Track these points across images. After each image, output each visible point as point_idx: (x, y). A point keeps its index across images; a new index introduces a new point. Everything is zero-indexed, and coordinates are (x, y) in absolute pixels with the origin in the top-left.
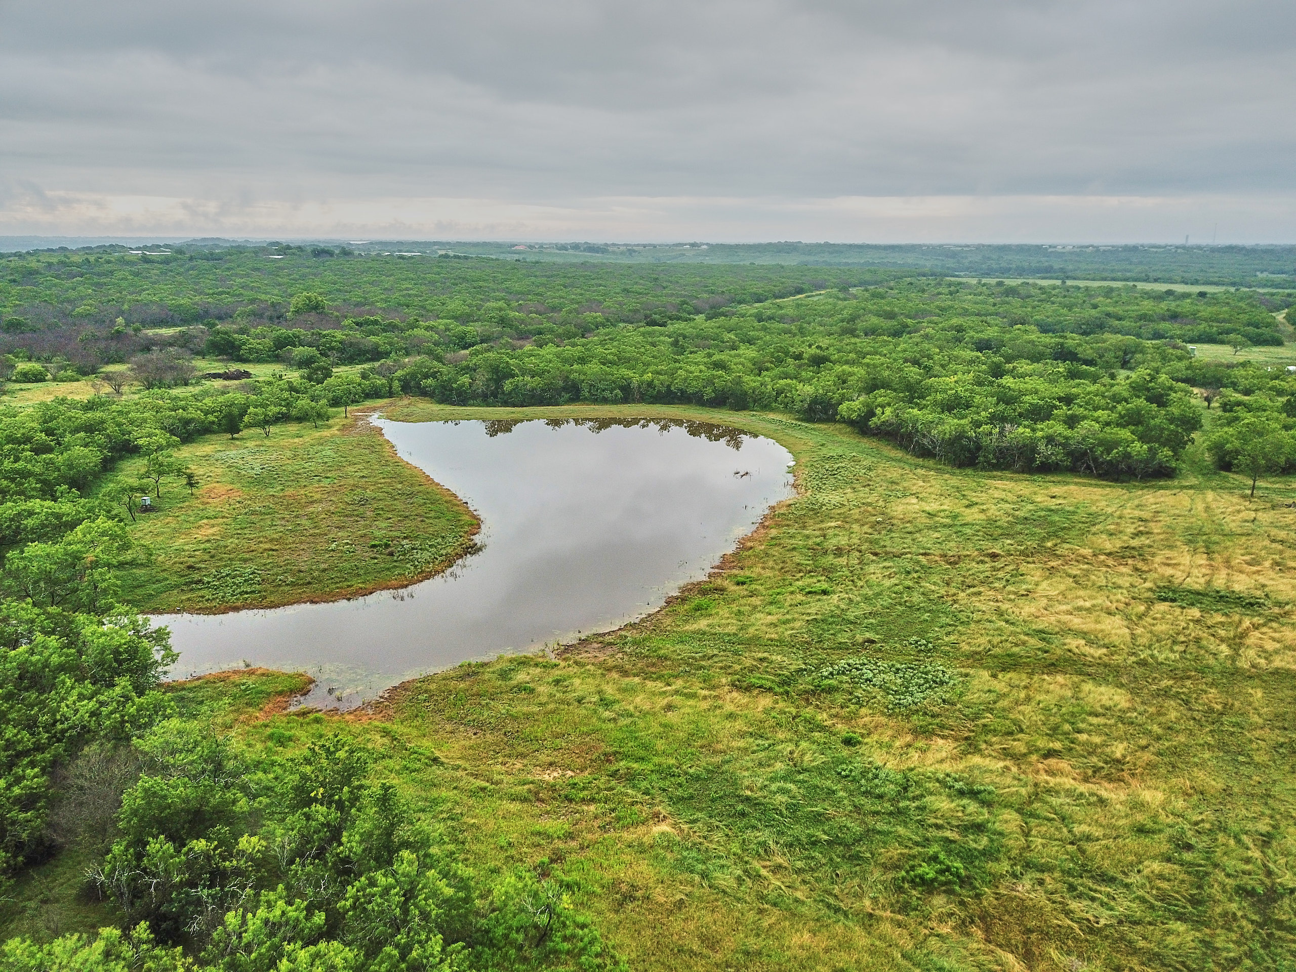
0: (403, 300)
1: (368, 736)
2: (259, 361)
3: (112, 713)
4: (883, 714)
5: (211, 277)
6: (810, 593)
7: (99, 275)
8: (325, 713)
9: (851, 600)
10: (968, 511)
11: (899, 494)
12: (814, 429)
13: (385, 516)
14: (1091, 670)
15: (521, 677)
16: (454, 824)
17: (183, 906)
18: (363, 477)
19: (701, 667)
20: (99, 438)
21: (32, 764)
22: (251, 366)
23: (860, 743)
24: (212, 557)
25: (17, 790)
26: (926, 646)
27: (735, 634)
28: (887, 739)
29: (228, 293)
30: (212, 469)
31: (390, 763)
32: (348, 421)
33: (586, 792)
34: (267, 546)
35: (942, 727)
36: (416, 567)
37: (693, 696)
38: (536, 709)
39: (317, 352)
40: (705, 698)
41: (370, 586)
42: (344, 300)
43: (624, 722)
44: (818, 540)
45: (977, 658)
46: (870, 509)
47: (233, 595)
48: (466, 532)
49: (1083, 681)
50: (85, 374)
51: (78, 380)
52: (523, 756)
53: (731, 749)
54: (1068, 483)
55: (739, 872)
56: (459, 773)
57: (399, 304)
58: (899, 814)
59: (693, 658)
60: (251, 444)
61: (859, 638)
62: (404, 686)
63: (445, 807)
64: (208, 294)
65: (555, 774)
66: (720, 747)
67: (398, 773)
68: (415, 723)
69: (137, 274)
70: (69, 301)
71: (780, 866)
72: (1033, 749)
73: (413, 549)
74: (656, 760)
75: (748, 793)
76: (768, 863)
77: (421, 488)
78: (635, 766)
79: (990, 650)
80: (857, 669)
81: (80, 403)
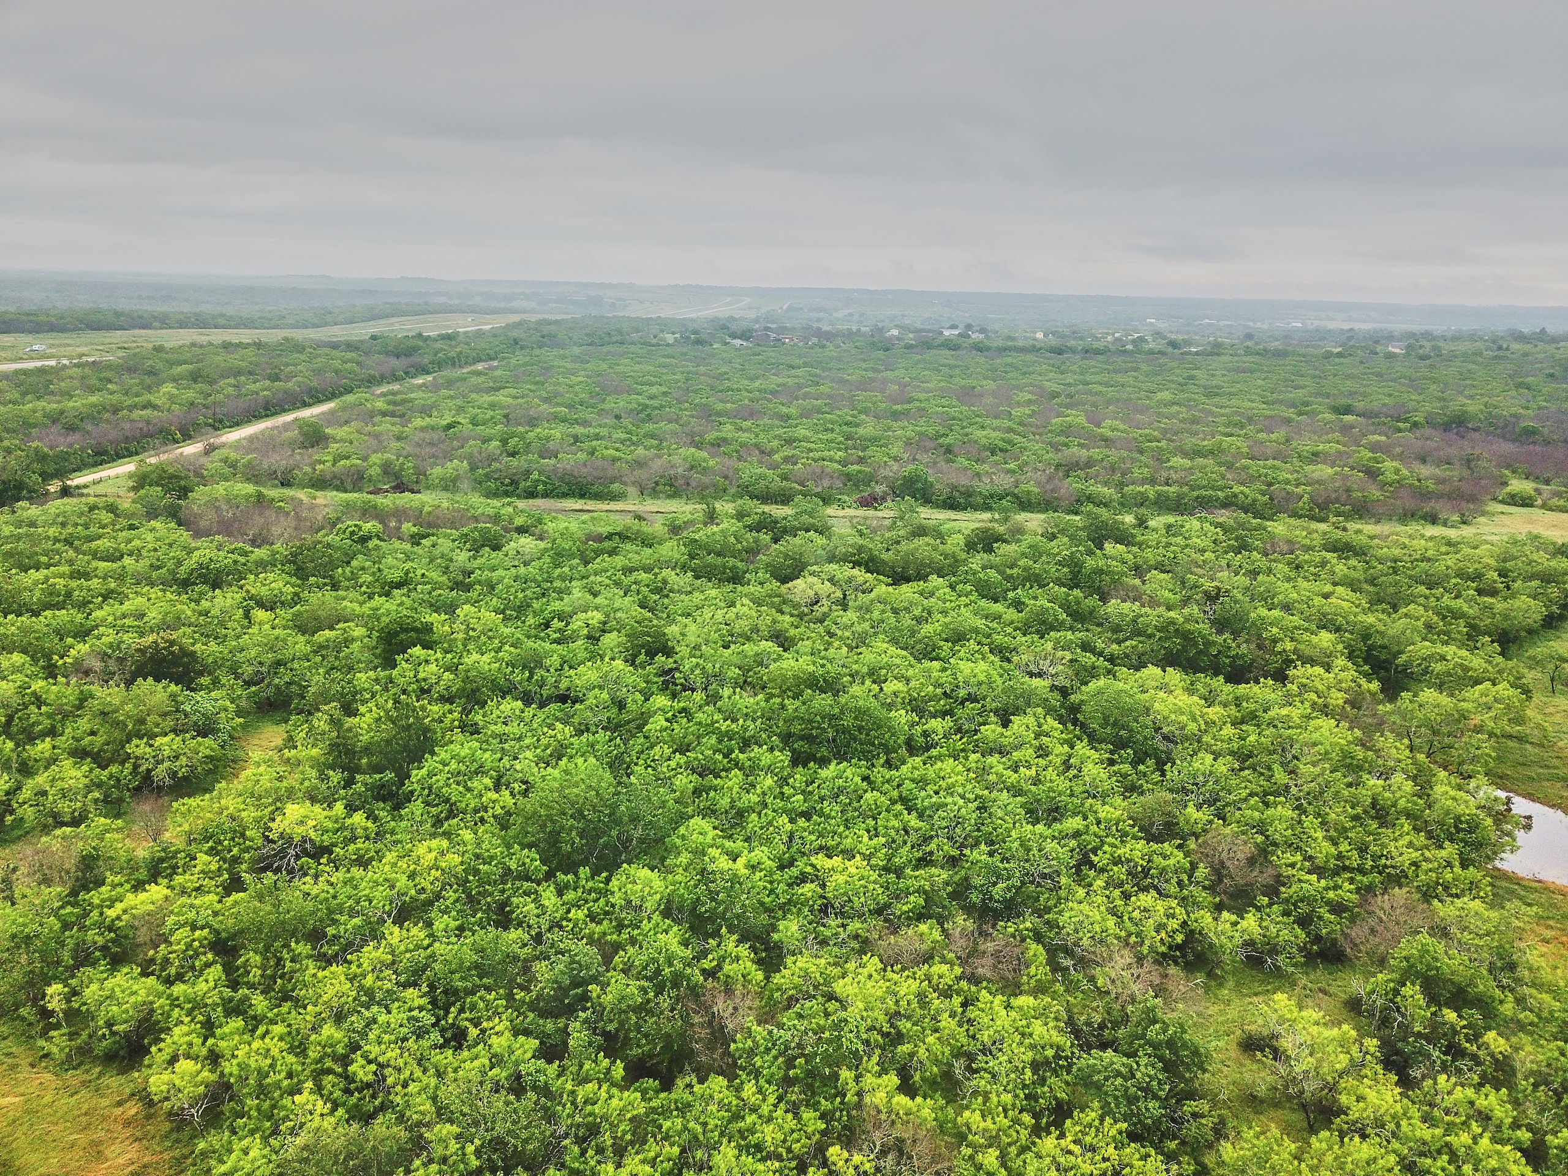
3: (1431, 870)
17: (1415, 1053)
81: (1554, 544)
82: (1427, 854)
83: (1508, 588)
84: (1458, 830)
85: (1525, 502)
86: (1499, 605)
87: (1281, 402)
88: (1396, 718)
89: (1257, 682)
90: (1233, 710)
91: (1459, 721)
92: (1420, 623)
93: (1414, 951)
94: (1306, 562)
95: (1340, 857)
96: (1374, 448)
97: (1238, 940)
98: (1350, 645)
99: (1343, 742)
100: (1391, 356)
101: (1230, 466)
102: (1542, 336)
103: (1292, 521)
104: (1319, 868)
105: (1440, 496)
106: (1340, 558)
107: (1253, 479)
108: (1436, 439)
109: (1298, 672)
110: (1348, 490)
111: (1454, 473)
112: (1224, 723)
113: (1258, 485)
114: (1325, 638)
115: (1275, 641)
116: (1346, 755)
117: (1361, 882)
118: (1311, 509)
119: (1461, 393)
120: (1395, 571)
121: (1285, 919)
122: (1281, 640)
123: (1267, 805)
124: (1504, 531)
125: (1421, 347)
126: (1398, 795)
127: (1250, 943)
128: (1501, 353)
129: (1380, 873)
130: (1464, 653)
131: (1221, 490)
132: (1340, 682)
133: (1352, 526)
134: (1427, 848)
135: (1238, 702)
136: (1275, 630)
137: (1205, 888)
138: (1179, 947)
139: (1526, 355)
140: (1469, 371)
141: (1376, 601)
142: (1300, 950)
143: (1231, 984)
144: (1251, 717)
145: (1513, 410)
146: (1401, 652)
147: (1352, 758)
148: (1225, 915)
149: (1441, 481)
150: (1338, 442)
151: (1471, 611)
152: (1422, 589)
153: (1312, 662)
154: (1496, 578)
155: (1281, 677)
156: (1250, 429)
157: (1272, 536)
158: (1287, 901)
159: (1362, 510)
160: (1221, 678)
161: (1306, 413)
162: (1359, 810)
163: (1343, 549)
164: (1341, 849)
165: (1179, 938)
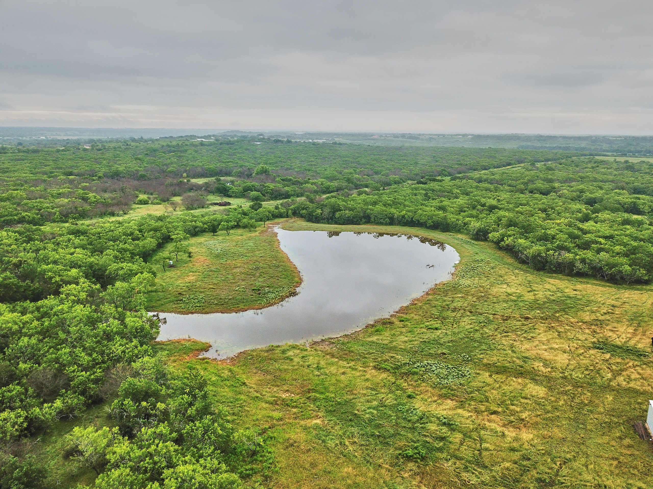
0: (308, 167)
1: (223, 371)
2: (236, 197)
3: (130, 352)
4: (431, 386)
5: (227, 153)
6: (430, 328)
7: (181, 152)
8: (211, 360)
9: (446, 333)
10: (528, 294)
11: (499, 282)
12: (477, 245)
13: (264, 276)
14: (537, 378)
15: (290, 353)
16: (240, 409)
17: (133, 424)
18: (261, 257)
19: (366, 358)
20: (158, 234)
21: (100, 368)
22: (232, 199)
23: (414, 398)
24: (189, 290)
25: (92, 377)
26: (468, 358)
27: (387, 345)
28: (426, 398)
29: (232, 162)
30: (201, 249)
31: (227, 383)
32: (265, 229)
33: (295, 404)
34: (211, 286)
35: (453, 395)
36: (267, 300)
37: (356, 369)
38: (290, 368)
39: (261, 194)
40: (360, 371)
41: (246, 308)
42: (281, 167)
43: (322, 377)
44: (448, 303)
45: (487, 367)
46: (482, 289)
47: (192, 307)
48: (294, 286)
49: (530, 383)
50: (164, 201)
51: (161, 204)
52: (278, 386)
53: (359, 393)
54: (588, 283)
55: (338, 442)
56: (252, 390)
57: (305, 169)
58: (413, 429)
59: (363, 353)
60: (220, 238)
61: (439, 352)
62: (244, 353)
63: (240, 402)
64: (224, 162)
65: (287, 395)
66: (355, 392)
67: (229, 387)
68: (243, 368)
69: (196, 152)
70: (166, 165)
71: (355, 442)
72: (488, 409)
73: (269, 292)
74: (327, 394)
75: (356, 412)
76: (351, 440)
77: (283, 264)
78: (318, 395)
79: (496, 363)
80: (431, 366)
81: (156, 217)
82: (127, 346)
83: (143, 236)
84: (137, 333)
85: (145, 203)
86: (141, 243)
87: (39, 173)
88: (107, 297)
89: (47, 298)
90: (36, 314)
91: (131, 291)
92: (111, 257)
93: (127, 386)
94: (61, 241)
95: (94, 360)
96: (84, 188)
97: (54, 413)
98: (85, 272)
99: (87, 313)
100: (85, 150)
101: (18, 205)
102: (141, 139)
103: (52, 224)
104: (85, 368)
105: (113, 205)
106: (76, 237)
107: (30, 209)
108: (109, 183)
109: (65, 289)
110: (76, 208)
111: (117, 195)
112: (33, 321)
113: (34, 211)
114: (74, 272)
115: (51, 278)
116: (89, 318)
117: (104, 367)
118: (61, 218)
119: (116, 163)
120: (100, 238)
121: (75, 395)
122: (54, 277)
123: (58, 350)
124: (139, 215)
125: (97, 146)
126: (112, 327)
127: (61, 412)
128: (128, 147)
129: (111, 360)
130: (130, 264)
131: (16, 215)
132: (84, 288)
133: (80, 222)
134: (127, 344)
135: (38, 309)
136: (50, 274)
137: (34, 397)
138: (26, 429)
139: (137, 147)
140: (117, 154)
141: (93, 252)
142: (84, 405)
143: (56, 433)
144: (46, 314)
145: (136, 168)
146: (107, 270)
147: (93, 318)
148: (46, 405)
149: (113, 199)
150: (69, 188)
151: (131, 248)
152: (111, 243)
153: (70, 283)
154: (138, 233)
155: (57, 293)
156: (26, 186)
157: (44, 233)
158: (74, 387)
159: (83, 215)
160: (28, 301)
161: (52, 177)
162: (99, 338)
163: (77, 233)
164: (93, 356)
165: (25, 425)
